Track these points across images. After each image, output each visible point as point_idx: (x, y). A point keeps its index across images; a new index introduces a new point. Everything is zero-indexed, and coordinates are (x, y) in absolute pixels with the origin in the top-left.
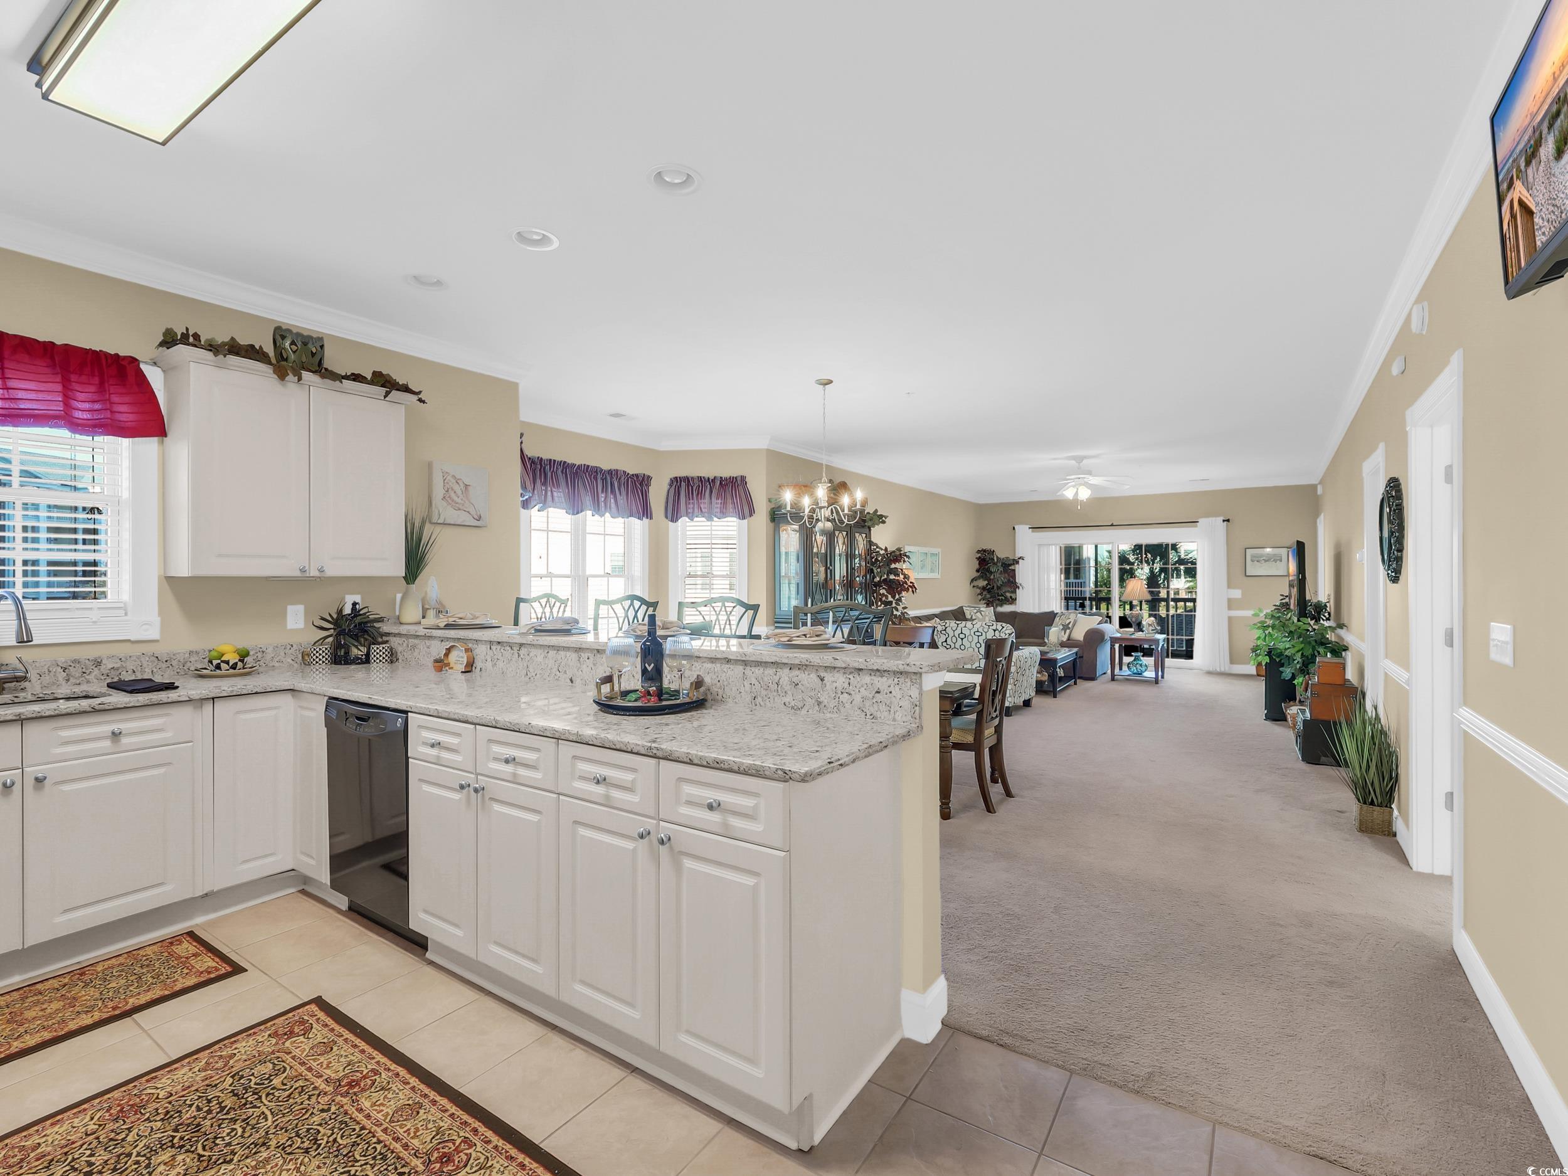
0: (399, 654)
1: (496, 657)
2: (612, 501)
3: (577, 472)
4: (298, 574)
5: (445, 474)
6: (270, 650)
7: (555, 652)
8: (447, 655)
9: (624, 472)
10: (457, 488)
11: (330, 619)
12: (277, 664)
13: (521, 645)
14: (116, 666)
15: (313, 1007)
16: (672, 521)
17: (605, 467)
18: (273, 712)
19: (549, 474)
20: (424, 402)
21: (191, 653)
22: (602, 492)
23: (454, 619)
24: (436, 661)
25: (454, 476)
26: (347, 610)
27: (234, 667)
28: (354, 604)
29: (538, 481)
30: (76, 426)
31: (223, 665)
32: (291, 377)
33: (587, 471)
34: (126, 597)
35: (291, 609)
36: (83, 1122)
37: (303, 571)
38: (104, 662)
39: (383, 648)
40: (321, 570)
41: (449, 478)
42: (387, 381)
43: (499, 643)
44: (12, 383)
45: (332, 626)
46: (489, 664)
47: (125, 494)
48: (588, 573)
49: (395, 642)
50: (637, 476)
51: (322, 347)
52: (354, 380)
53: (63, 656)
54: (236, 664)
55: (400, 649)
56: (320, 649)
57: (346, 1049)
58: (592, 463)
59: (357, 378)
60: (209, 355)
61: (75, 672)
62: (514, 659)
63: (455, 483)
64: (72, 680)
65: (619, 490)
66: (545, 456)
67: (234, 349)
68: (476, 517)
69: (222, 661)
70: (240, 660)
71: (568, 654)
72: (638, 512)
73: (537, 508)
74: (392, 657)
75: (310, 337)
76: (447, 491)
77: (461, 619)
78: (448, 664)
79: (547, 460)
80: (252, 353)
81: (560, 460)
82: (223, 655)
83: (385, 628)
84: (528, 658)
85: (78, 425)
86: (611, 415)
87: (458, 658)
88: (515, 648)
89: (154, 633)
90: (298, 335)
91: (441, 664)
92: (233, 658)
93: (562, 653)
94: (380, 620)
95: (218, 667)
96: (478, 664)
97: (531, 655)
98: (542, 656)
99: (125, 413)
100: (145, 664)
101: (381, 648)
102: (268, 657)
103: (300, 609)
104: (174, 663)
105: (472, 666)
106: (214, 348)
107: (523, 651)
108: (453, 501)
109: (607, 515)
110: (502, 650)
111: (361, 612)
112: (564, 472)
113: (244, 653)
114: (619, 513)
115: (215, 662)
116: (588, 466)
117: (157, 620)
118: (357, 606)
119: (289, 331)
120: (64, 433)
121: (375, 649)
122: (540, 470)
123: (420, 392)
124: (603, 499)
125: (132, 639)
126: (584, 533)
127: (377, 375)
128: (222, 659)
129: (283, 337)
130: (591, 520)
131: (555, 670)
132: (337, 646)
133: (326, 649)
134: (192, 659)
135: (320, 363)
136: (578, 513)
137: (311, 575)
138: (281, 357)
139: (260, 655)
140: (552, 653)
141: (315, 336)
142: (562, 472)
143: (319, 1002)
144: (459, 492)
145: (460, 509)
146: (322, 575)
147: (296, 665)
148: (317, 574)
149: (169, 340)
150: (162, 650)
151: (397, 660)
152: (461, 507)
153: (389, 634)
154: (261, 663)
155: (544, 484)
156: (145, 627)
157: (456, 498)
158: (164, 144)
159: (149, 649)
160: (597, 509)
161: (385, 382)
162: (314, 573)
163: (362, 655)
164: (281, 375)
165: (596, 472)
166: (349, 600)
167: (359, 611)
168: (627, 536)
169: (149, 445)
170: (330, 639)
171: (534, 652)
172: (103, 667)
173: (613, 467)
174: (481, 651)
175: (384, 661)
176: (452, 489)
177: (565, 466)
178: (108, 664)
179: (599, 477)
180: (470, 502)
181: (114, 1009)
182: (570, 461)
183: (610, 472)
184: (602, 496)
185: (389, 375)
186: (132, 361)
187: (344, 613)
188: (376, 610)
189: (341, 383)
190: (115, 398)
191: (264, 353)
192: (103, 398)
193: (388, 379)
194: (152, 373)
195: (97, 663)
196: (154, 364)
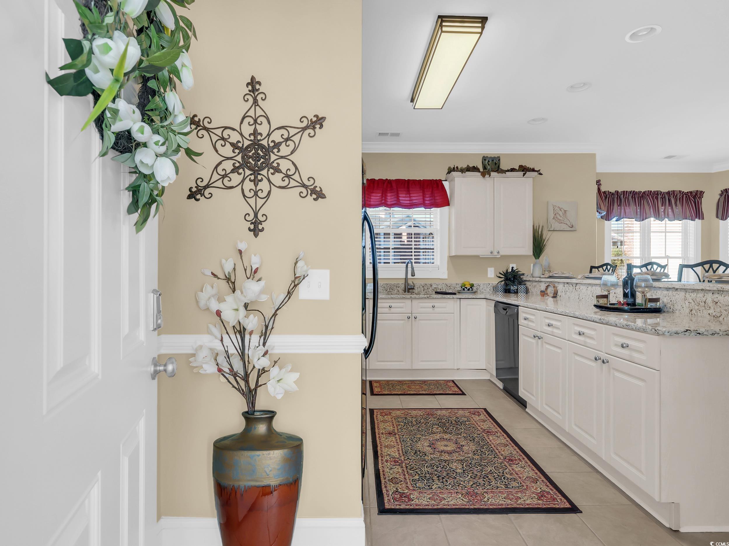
0: (529, 290)
1: (566, 290)
2: (670, 210)
3: (642, 196)
4: (490, 254)
5: (554, 206)
6: (482, 285)
7: (591, 287)
8: (546, 289)
9: (680, 191)
10: (561, 213)
11: (503, 274)
12: (484, 291)
13: (577, 284)
14: (436, 287)
15: (483, 410)
16: (722, 219)
17: (664, 190)
19: (623, 200)
20: (541, 174)
21: (456, 284)
22: (662, 206)
23: (553, 274)
24: (541, 292)
25: (559, 207)
26: (510, 270)
27: (469, 290)
28: (513, 268)
29: (616, 204)
30: (426, 206)
31: (465, 289)
32: (487, 176)
33: (650, 194)
34: (439, 263)
35: (489, 269)
36: (420, 413)
39: (524, 287)
40: (499, 253)
41: (556, 208)
42: (525, 169)
43: (567, 283)
44: (412, 195)
45: (504, 277)
46: (563, 293)
47: (439, 228)
48: (652, 255)
49: (528, 284)
50: (691, 192)
51: (499, 160)
52: (511, 171)
53: (423, 283)
54: (469, 289)
55: (530, 287)
56: (499, 286)
57: (489, 423)
58: (653, 189)
59: (513, 170)
60: (460, 173)
61: (426, 288)
62: (573, 291)
63: (559, 210)
64: (425, 291)
65: (676, 203)
66: (620, 190)
67: (469, 169)
68: (570, 226)
70: (471, 287)
71: (597, 288)
72: (692, 216)
73: (614, 219)
74: (527, 291)
75: (495, 157)
76: (555, 215)
77: (556, 274)
78: (547, 294)
79: (622, 192)
80: (475, 169)
81: (630, 190)
82: (465, 285)
83: (524, 278)
84: (579, 290)
85: (427, 206)
86: (665, 158)
87: (550, 290)
88: (574, 286)
89: (445, 276)
90: (491, 157)
91: (543, 293)
92: (468, 287)
93: (594, 287)
94: (523, 274)
95: (464, 290)
96: (559, 294)
97: (581, 288)
98: (585, 289)
99: (439, 199)
100: (443, 287)
101: (522, 287)
102: (481, 288)
103: (493, 269)
104: (452, 287)
105: (557, 294)
106: (462, 171)
107: (578, 287)
108: (558, 219)
109: (667, 219)
110: (569, 287)
111: (516, 271)
112: (633, 197)
113: (472, 285)
114: (675, 218)
115: (463, 288)
116: (651, 191)
117: (446, 272)
118: (514, 268)
119: (487, 157)
120: (423, 209)
121: (520, 287)
122: (617, 198)
123: (539, 170)
124: (663, 210)
125: (440, 278)
126: (649, 232)
127: (521, 166)
128: (465, 287)
129: (485, 160)
130: (654, 223)
131: (591, 296)
132: (506, 285)
133: (501, 286)
134: (457, 287)
135: (499, 166)
136: (643, 220)
137: (495, 255)
138: (485, 168)
139: (478, 287)
140: (590, 287)
141: (496, 156)
142: (632, 197)
143: (485, 410)
144: (561, 214)
145: (562, 223)
147: (491, 292)
148: (497, 254)
149: (451, 170)
150: (448, 282)
151: (529, 292)
152: (563, 222)
153: (526, 281)
154: (478, 289)
155: (620, 205)
156: (443, 274)
157: (559, 218)
158: (442, 108)
159: (445, 282)
160: (658, 216)
161: (524, 169)
163: (515, 290)
164: (483, 175)
165: (658, 194)
166: (511, 266)
167: (515, 270)
168: (685, 233)
169: (446, 209)
170: (503, 283)
171: (582, 287)
172: (432, 287)
173: (671, 189)
174: (560, 287)
175: (523, 292)
176: (558, 213)
177: (634, 194)
178: (434, 286)
179: (659, 197)
180: (567, 219)
181: (431, 392)
182: (637, 190)
183: (668, 193)
184: (662, 209)
185: (525, 166)
186: (440, 181)
187: (508, 271)
188: (522, 270)
189: (505, 173)
190: (436, 195)
191: (479, 168)
192: (432, 195)
193: (525, 167)
194: (446, 184)
195: (431, 286)
196: (446, 180)
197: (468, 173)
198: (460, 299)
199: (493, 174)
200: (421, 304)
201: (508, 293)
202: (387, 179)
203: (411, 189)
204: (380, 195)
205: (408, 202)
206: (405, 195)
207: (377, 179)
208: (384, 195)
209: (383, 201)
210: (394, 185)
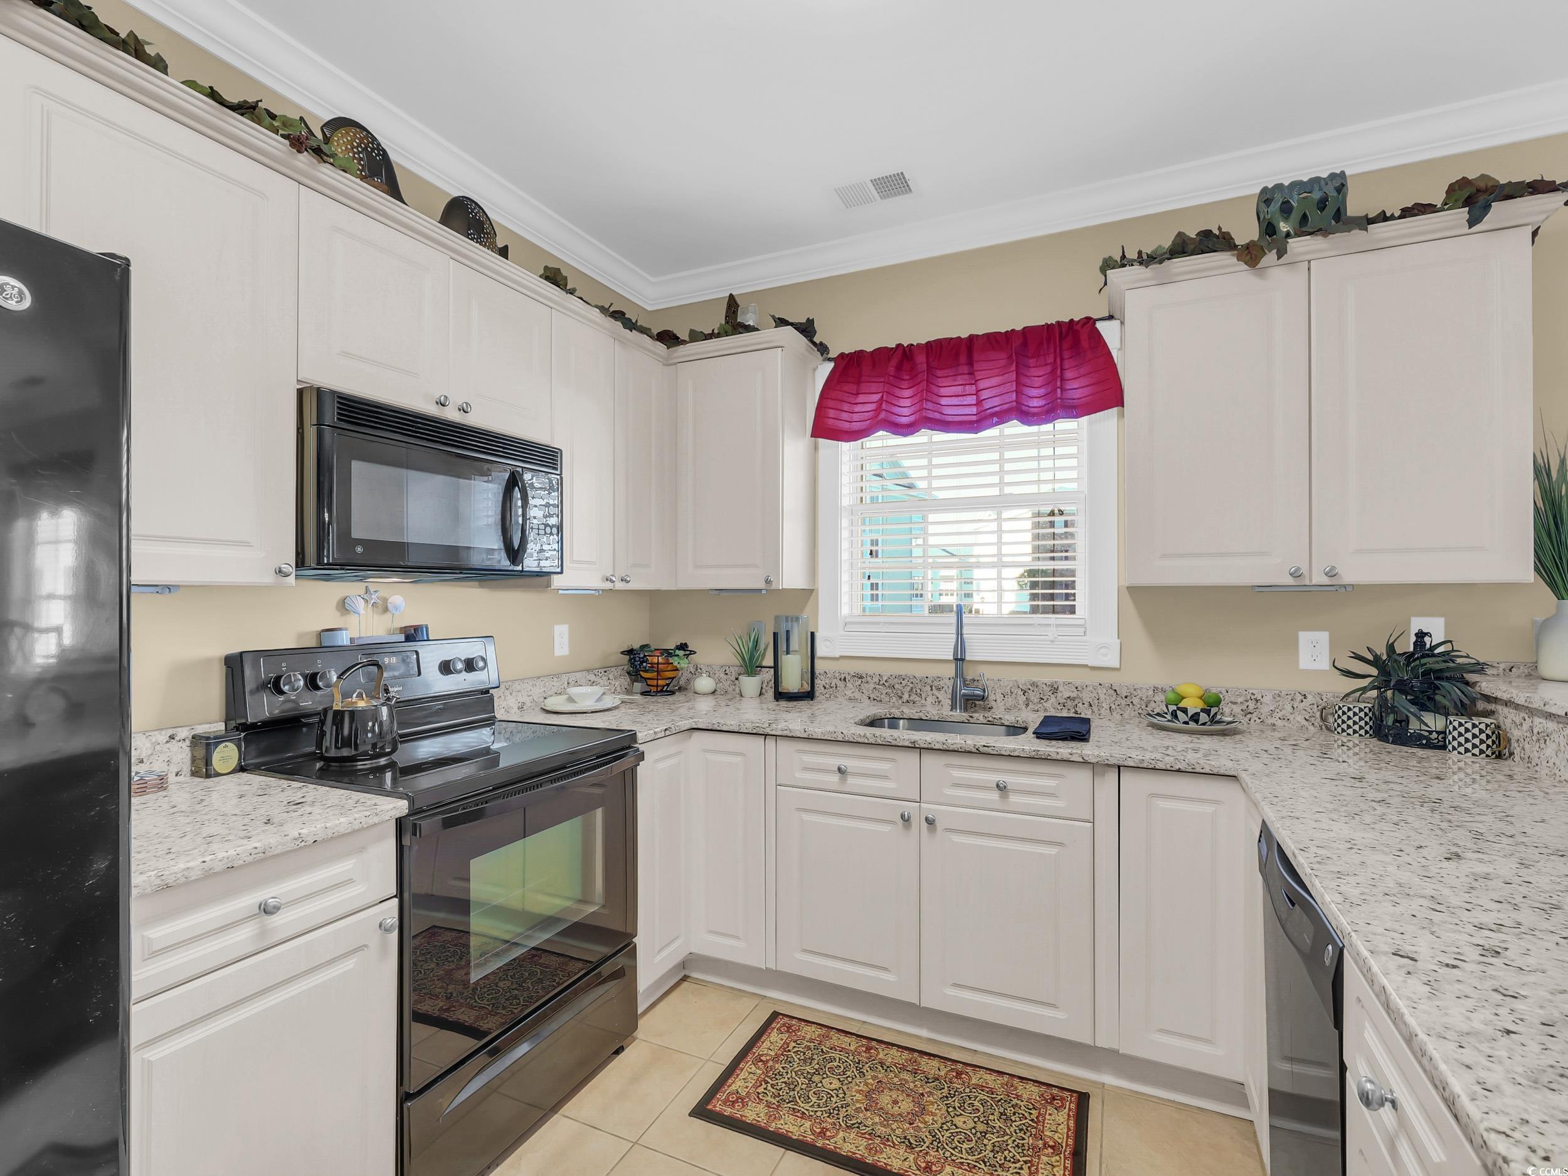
0: (1514, 744)
4: (1290, 581)
6: (1267, 699)
11: (1371, 657)
12: (1279, 723)
14: (1073, 695)
18: (1209, 809)
21: (1155, 689)
26: (1407, 645)
27: (1195, 718)
28: (1421, 635)
30: (1027, 416)
31: (1179, 713)
34: (1085, 613)
35: (1305, 638)
37: (1296, 574)
38: (1061, 689)
39: (1474, 726)
40: (1331, 574)
42: (1480, 191)
45: (1374, 671)
49: (1507, 717)
53: (1024, 677)
54: (1198, 715)
55: (1515, 734)
56: (1349, 709)
59: (1410, 210)
61: (1034, 697)
69: (1179, 709)
70: (1206, 710)
82: (1183, 698)
83: (1486, 685)
85: (1034, 415)
89: (1111, 659)
92: (1193, 705)
94: (1480, 668)
95: (1174, 715)
99: (1077, 388)
100: (1102, 697)
101: (1469, 726)
102: (1265, 710)
103: (1323, 637)
104: (1136, 701)
111: (1437, 651)
113: (1211, 700)
115: (1172, 708)
117: (1114, 643)
118: (1427, 639)
121: (1456, 724)
125: (1089, 665)
127: (1455, 189)
128: (1181, 705)
133: (1361, 710)
134: (1157, 698)
135: (1337, 212)
137: (1314, 582)
139: (1252, 705)
146: (1334, 581)
147: (1311, 728)
148: (1325, 580)
150: (1120, 680)
153: (1496, 698)
154: (1254, 717)
156: (1103, 651)
159: (1107, 678)
161: (1476, 196)
162: (1319, 578)
163: (1431, 732)
164: (1251, 258)
166: (1418, 624)
167: (1433, 648)
170: (1369, 697)
172: (1059, 695)
175: (1477, 753)
178: (1064, 692)
185: (1483, 176)
186: (1089, 322)
187: (1399, 650)
188: (1470, 649)
189: (1366, 230)
190: (1068, 374)
191: (1228, 234)
192: (1056, 379)
193: (1482, 185)
194: (1108, 331)
195: (1055, 690)
196: (1111, 317)
197: (1180, 264)
198: (1119, 767)
199: (1298, 246)
200: (957, 774)
201: (1393, 743)
202: (899, 346)
203: (976, 366)
204: (876, 397)
205: (974, 410)
206: (959, 390)
207: (869, 348)
208: (888, 399)
209: (883, 415)
210: (921, 359)
